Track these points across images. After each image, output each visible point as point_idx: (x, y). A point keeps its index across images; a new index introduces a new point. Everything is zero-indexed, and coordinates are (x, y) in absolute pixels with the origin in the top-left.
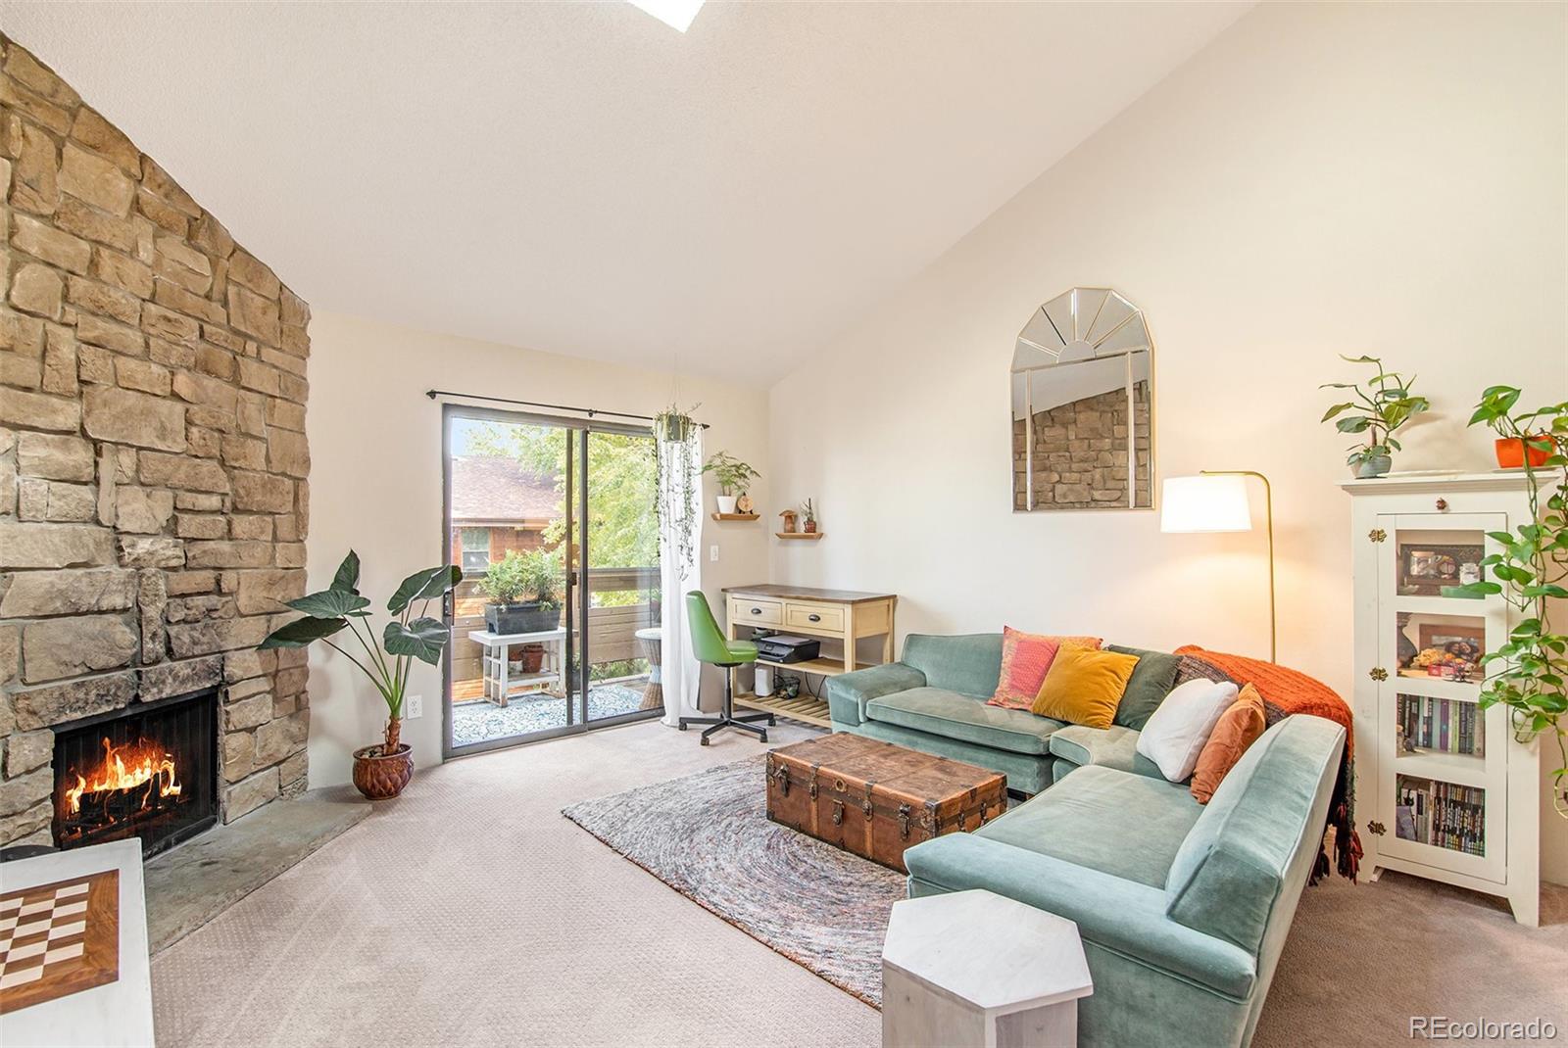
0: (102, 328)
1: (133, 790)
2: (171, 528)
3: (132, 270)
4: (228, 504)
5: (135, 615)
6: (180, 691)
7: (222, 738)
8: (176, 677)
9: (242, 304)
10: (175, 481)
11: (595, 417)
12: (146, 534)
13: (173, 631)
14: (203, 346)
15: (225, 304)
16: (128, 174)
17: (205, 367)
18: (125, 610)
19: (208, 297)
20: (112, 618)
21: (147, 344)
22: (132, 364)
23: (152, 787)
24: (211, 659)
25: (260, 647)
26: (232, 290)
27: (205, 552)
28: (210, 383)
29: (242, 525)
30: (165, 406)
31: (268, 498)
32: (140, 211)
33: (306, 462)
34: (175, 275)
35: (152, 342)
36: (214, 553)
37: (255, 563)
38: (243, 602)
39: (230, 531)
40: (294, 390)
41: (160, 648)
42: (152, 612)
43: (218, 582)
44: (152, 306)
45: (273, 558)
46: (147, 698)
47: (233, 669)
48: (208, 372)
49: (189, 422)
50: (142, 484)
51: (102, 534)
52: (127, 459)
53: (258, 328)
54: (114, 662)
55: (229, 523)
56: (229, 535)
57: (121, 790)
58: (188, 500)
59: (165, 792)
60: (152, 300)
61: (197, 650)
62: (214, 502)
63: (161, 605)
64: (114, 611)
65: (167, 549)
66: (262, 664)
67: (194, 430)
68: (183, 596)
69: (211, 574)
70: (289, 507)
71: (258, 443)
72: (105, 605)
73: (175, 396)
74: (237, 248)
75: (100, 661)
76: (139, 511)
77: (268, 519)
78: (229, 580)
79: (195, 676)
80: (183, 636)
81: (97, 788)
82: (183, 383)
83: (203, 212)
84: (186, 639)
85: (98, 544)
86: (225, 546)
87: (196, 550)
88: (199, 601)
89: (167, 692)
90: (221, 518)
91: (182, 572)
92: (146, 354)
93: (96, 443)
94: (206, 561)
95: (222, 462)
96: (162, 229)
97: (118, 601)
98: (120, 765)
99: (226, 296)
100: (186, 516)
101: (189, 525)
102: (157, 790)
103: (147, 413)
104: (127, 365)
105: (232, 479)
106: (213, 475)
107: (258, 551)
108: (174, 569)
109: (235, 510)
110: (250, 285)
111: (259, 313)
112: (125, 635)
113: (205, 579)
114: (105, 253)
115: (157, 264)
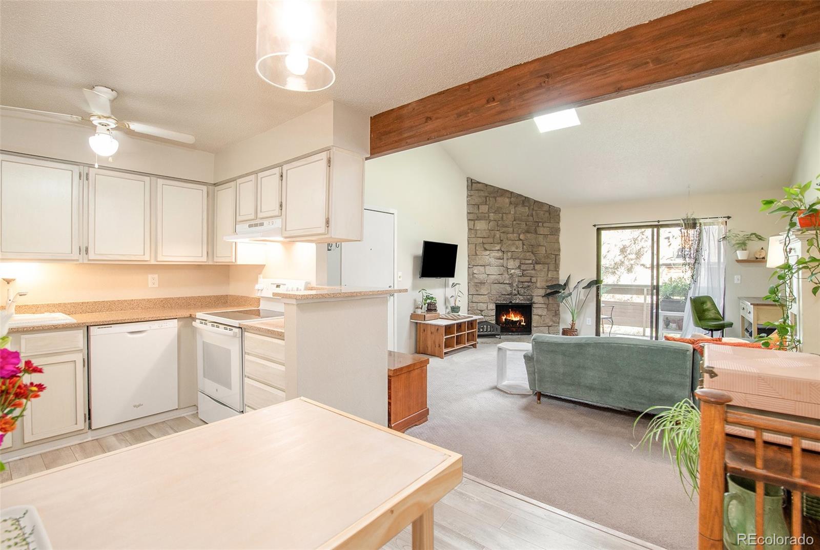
0: (504, 229)
1: (515, 321)
2: (519, 267)
3: (510, 216)
4: (534, 262)
5: (511, 285)
6: (521, 302)
7: (532, 316)
8: (519, 299)
9: (537, 214)
10: (520, 258)
11: (661, 223)
12: (513, 269)
13: (519, 289)
14: (526, 227)
15: (532, 216)
16: (508, 198)
17: (528, 232)
18: (509, 284)
19: (528, 216)
20: (506, 285)
21: (513, 230)
22: (511, 235)
23: (520, 322)
24: (528, 297)
25: (543, 297)
26: (534, 212)
27: (527, 273)
28: (529, 235)
29: (538, 267)
30: (517, 242)
31: (546, 260)
32: (511, 204)
33: (559, 250)
34: (520, 214)
35: (515, 229)
36: (530, 273)
37: (542, 276)
38: (538, 285)
39: (534, 268)
40: (556, 231)
41: (516, 292)
42: (514, 285)
43: (531, 279)
44: (515, 222)
45: (548, 275)
46: (513, 302)
47: (535, 299)
48: (529, 233)
49: (523, 245)
50: (513, 259)
51: (504, 269)
52: (509, 254)
53: (542, 219)
54: (506, 293)
55: (534, 266)
56: (534, 269)
57: (513, 320)
58: (523, 261)
59: (522, 324)
60: (515, 221)
61: (525, 294)
62: (530, 262)
63: (516, 283)
64: (507, 284)
65: (518, 272)
66: (543, 300)
67: (525, 246)
68: (522, 282)
69: (529, 278)
70: (554, 262)
71: (542, 247)
72: (505, 282)
73: (521, 240)
74: (535, 202)
75: (504, 293)
76: (512, 264)
77: (547, 265)
78: (534, 280)
79: (524, 300)
80: (522, 291)
81: (508, 318)
82: (522, 237)
83: (526, 197)
84: (523, 291)
85: (504, 271)
86: (533, 272)
87: (525, 272)
88: (526, 283)
89: (517, 302)
90: (532, 265)
91: (523, 277)
92: (513, 233)
93: (503, 251)
94: (528, 275)
95: (532, 253)
96: (516, 205)
97: (508, 282)
98: (513, 316)
99: (532, 214)
100: (523, 265)
101: (523, 267)
102: (520, 323)
103: (513, 244)
104: (510, 236)
105: (535, 256)
106: (530, 256)
107: (543, 273)
108: (521, 276)
109: (536, 263)
110: (540, 209)
111: (543, 215)
112: (509, 289)
113: (527, 279)
114: (504, 215)
115: (515, 213)
